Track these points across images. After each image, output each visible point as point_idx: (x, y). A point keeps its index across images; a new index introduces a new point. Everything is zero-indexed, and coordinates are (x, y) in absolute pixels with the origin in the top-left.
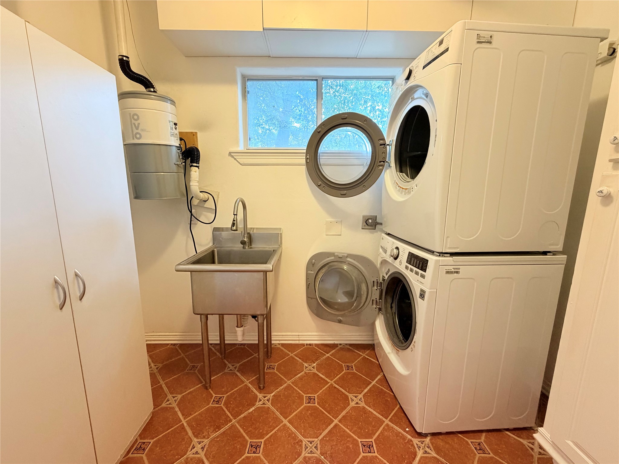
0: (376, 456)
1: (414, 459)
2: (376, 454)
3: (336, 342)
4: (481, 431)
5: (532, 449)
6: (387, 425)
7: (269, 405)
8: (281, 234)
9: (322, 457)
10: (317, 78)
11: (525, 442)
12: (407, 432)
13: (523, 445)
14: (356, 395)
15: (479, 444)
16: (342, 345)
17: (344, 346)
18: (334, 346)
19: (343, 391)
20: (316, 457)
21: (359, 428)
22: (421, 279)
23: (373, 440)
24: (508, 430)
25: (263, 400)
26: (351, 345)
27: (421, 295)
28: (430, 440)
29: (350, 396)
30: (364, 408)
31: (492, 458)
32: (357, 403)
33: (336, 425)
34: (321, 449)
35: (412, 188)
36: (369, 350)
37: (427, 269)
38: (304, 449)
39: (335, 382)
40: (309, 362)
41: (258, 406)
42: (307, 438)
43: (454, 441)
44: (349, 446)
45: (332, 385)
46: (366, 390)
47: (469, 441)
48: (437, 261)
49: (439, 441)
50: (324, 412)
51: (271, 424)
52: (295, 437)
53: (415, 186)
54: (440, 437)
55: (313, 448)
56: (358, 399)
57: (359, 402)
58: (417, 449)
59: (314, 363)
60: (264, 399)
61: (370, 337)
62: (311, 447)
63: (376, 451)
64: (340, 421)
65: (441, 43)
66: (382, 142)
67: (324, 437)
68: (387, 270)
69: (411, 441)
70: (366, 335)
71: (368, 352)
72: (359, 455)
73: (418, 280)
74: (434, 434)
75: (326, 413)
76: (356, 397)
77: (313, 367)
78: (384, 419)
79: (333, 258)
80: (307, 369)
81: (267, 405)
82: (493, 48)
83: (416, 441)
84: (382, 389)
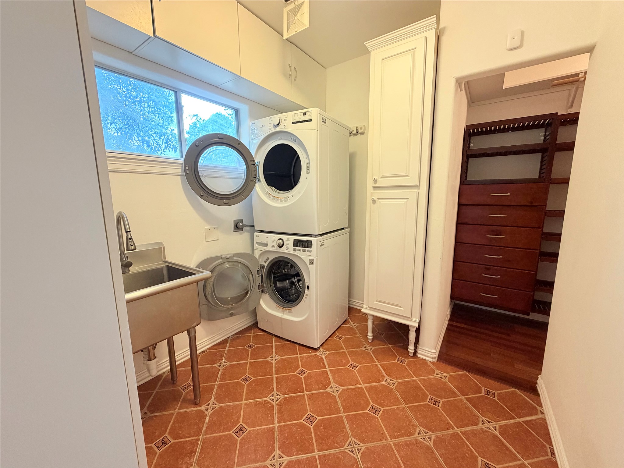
0: (309, 372)
1: (323, 360)
2: (308, 372)
3: (224, 338)
4: (335, 332)
5: (352, 326)
6: (300, 357)
7: (218, 406)
8: (164, 248)
9: (285, 396)
10: (176, 90)
11: (349, 325)
12: (311, 353)
13: (349, 326)
14: (271, 356)
15: (338, 337)
16: (231, 337)
17: (232, 337)
18: (225, 342)
19: (261, 360)
20: (283, 399)
21: (289, 369)
22: (309, 253)
23: (301, 368)
24: (341, 325)
25: (209, 408)
26: (236, 334)
27: (310, 263)
28: (322, 348)
29: (268, 359)
30: (282, 359)
31: (345, 338)
32: (276, 359)
33: (277, 378)
34: (281, 394)
35: (288, 197)
36: (252, 329)
37: (312, 246)
38: (272, 402)
39: (251, 359)
40: (217, 362)
41: (209, 414)
42: (268, 396)
43: (329, 342)
44: (293, 380)
45: (250, 362)
46: (274, 350)
47: (334, 338)
48: (317, 240)
49: (325, 346)
50: (263, 377)
51: (235, 412)
52: (260, 403)
53: (292, 197)
54: (324, 344)
55: (276, 397)
56: (274, 357)
57: (277, 358)
58: (321, 356)
59: (223, 360)
60: (209, 406)
61: (249, 320)
62: (275, 398)
63: (307, 371)
64: (276, 374)
65: (305, 114)
66: (253, 163)
67: (276, 388)
68: (266, 258)
69: (316, 355)
70: (245, 321)
71: (252, 331)
72: (302, 378)
73: (306, 255)
74: (321, 346)
75: (265, 377)
76: (272, 357)
77: (225, 362)
78: (297, 356)
79: (221, 260)
80: (221, 367)
81: (217, 407)
82: (326, 126)
83: (318, 353)
84: (282, 344)
